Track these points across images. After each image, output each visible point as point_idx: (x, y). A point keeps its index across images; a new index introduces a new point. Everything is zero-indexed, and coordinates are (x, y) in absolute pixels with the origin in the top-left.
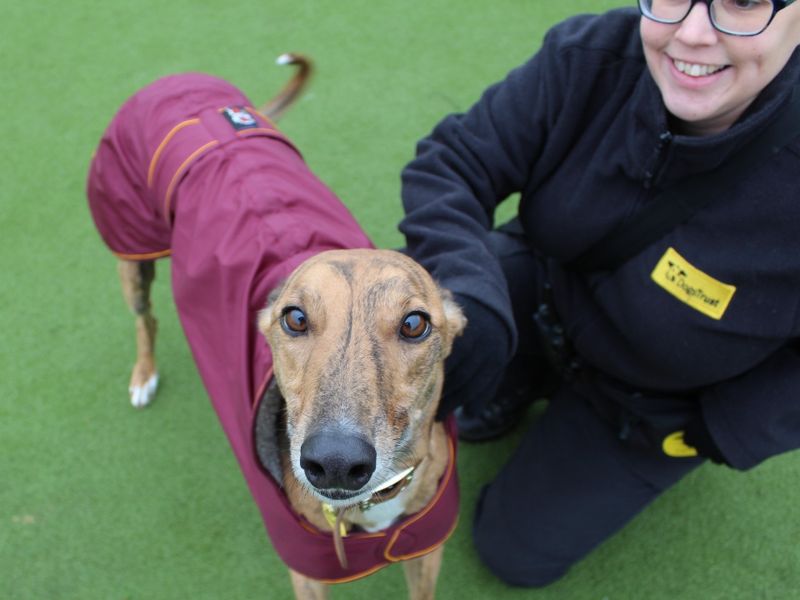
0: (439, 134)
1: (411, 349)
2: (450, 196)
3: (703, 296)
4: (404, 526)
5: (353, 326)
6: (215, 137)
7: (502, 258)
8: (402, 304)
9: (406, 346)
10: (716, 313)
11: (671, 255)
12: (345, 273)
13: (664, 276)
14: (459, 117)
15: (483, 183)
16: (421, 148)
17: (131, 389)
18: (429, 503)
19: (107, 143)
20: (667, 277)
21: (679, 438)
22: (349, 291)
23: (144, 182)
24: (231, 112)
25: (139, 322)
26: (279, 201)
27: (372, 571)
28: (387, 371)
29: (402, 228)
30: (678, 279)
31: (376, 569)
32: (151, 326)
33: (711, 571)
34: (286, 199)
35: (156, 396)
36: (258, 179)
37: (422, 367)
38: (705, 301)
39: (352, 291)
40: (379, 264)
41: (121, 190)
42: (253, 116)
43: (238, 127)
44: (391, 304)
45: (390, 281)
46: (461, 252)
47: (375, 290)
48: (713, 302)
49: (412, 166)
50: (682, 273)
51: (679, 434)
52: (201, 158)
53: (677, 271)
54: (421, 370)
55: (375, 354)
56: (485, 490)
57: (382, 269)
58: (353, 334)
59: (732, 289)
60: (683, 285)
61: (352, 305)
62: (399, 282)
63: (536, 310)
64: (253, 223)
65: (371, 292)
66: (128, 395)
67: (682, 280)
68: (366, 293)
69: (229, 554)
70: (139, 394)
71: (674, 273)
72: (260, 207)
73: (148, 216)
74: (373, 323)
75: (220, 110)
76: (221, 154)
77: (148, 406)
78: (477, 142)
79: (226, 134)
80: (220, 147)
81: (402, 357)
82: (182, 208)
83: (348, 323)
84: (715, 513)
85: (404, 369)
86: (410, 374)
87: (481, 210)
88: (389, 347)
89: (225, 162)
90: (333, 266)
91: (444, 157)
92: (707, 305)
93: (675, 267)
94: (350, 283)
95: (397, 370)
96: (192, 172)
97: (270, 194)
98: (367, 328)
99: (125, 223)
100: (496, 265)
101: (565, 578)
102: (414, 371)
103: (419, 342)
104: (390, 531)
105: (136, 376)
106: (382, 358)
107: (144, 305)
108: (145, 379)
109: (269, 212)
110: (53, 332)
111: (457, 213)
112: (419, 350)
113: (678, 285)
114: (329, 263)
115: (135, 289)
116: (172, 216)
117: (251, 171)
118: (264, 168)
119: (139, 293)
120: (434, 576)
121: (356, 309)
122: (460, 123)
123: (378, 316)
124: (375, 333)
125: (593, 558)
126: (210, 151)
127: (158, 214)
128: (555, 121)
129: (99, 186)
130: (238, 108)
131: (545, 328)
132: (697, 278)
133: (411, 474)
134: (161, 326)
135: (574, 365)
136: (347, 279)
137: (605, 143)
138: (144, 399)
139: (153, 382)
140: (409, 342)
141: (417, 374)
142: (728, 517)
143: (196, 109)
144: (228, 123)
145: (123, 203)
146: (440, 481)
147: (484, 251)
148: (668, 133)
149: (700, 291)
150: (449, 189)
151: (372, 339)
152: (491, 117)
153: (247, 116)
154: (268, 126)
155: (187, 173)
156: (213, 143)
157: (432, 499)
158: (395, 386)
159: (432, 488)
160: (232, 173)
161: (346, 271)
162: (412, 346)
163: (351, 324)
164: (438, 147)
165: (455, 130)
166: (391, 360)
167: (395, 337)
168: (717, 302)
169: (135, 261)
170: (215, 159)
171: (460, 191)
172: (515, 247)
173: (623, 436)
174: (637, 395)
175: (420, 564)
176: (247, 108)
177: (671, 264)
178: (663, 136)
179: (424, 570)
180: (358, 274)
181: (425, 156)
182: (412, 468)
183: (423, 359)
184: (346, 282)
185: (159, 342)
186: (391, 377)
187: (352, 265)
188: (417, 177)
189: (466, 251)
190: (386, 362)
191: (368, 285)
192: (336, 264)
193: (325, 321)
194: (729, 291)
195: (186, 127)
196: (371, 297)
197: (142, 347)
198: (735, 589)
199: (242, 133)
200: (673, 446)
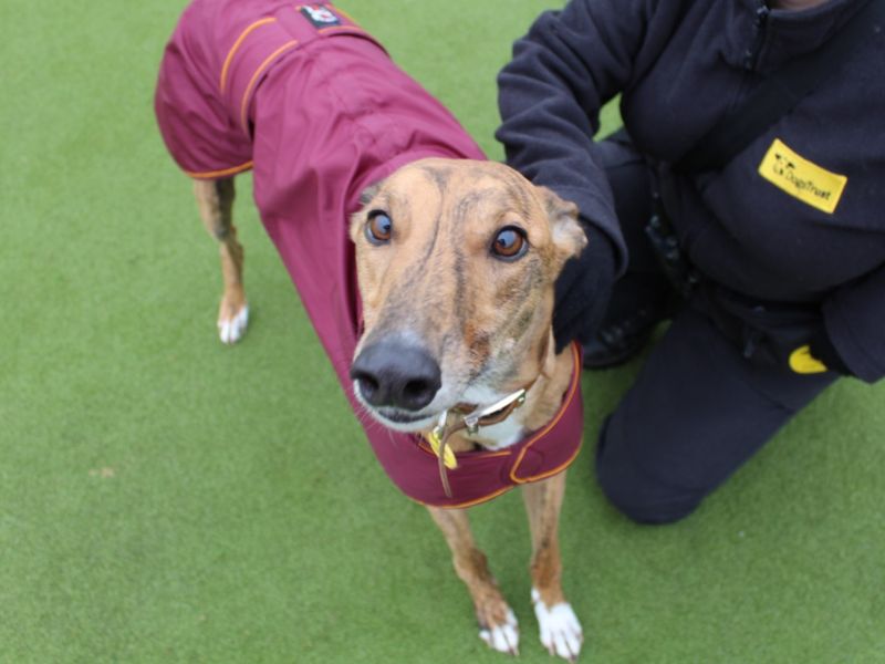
0: (536, 33)
1: (503, 267)
2: (550, 101)
3: (813, 188)
4: (530, 443)
5: (439, 237)
6: (294, 36)
7: (609, 170)
8: (494, 217)
9: (496, 263)
10: (828, 206)
11: (778, 147)
12: (438, 180)
13: (772, 171)
14: (556, 13)
15: (585, 84)
16: (518, 49)
17: (220, 324)
18: (556, 416)
19: (172, 49)
20: (775, 170)
21: (805, 353)
22: (439, 200)
23: (215, 89)
24: (310, 10)
25: (223, 249)
26: (372, 101)
27: (498, 493)
28: (469, 288)
29: (499, 137)
30: (786, 171)
31: (501, 492)
32: (237, 254)
33: (853, 498)
34: (379, 100)
35: (246, 332)
36: (346, 78)
37: (514, 290)
38: (816, 193)
39: (443, 199)
40: (477, 174)
41: (191, 101)
42: (334, 14)
43: (318, 25)
44: (483, 216)
45: (485, 191)
46: (565, 160)
47: (467, 200)
48: (824, 195)
49: (509, 69)
50: (790, 165)
51: (805, 349)
52: (280, 60)
53: (785, 163)
54: (514, 293)
55: (458, 268)
56: (608, 421)
57: (479, 178)
58: (437, 245)
59: (843, 180)
60: (792, 178)
61: (440, 215)
62: (496, 193)
63: (647, 222)
64: (346, 127)
65: (462, 202)
66: (216, 331)
67: (791, 172)
68: (458, 203)
69: (332, 502)
70: (229, 329)
71: (782, 166)
72: (352, 108)
73: (221, 127)
74: (460, 234)
75: (298, 8)
76: (303, 54)
77: (238, 342)
78: (576, 37)
79: (307, 33)
80: (301, 47)
81: (490, 276)
82: (262, 114)
83: (432, 232)
84: (855, 435)
85: (491, 289)
86: (499, 296)
87: (583, 116)
88: (476, 263)
89: (309, 62)
90: (427, 172)
91: (542, 57)
92: (819, 198)
93: (782, 160)
94: (442, 191)
95: (482, 289)
96: (271, 75)
97: (363, 95)
98: (453, 240)
99: (196, 135)
100: (602, 178)
101: (697, 512)
102: (503, 292)
103: (512, 262)
104: (515, 449)
105: (224, 310)
106: (466, 274)
107: (226, 230)
108: (234, 311)
109: (362, 113)
110: (132, 262)
111: (558, 120)
112: (511, 270)
113: (787, 178)
114: (424, 168)
115: (213, 211)
116: (251, 125)
117: (338, 70)
118: (352, 67)
119: (218, 215)
120: (558, 503)
121: (444, 219)
122: (557, 19)
123: (467, 228)
124: (461, 246)
125: (726, 490)
126: (290, 52)
127: (232, 124)
128: (654, 9)
129: (166, 98)
130: (318, 6)
131: (657, 241)
132: (807, 170)
133: (523, 395)
134: (248, 253)
135: (692, 280)
136: (439, 186)
137: (703, 28)
138: (235, 335)
139: (243, 315)
140: (500, 260)
141: (508, 296)
142: (869, 439)
143: (270, 7)
144: (306, 22)
145: (193, 115)
146: (565, 396)
147: (589, 161)
148: (765, 8)
149: (810, 183)
150: (549, 94)
151: (457, 252)
152: (589, 10)
153: (328, 14)
154: (349, 23)
155: (265, 77)
156: (292, 43)
157: (558, 412)
158: (477, 306)
159: (557, 400)
160: (317, 73)
161: (440, 179)
162: (504, 264)
163: (436, 234)
164: (536, 47)
165: (552, 27)
166: (476, 278)
167: (484, 252)
168: (829, 194)
169: (211, 179)
170: (297, 60)
171: (560, 96)
172: (626, 156)
173: (747, 354)
174: (760, 309)
175: (543, 489)
176: (328, 6)
177: (778, 157)
178: (760, 11)
179: (548, 496)
180: (453, 181)
181: (522, 57)
182: (522, 391)
183: (516, 281)
184: (438, 190)
185: (247, 270)
186: (473, 295)
187: (448, 172)
188: (514, 81)
189: (570, 159)
190: (470, 279)
191: (461, 194)
192: (431, 170)
193: (409, 230)
194: (840, 183)
195: (261, 27)
196: (462, 207)
197: (229, 277)
198: (878, 515)
199: (324, 31)
200: (802, 362)
